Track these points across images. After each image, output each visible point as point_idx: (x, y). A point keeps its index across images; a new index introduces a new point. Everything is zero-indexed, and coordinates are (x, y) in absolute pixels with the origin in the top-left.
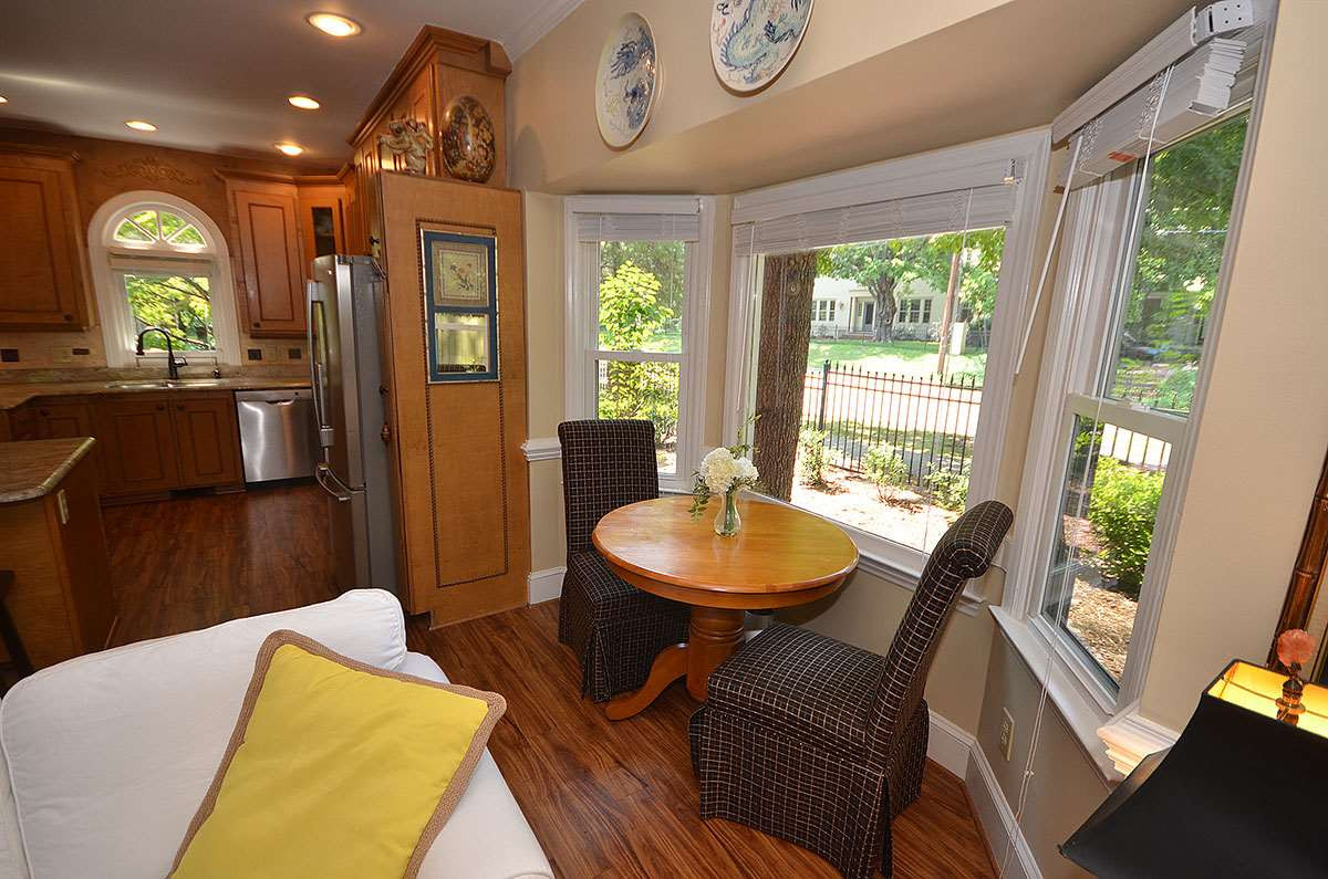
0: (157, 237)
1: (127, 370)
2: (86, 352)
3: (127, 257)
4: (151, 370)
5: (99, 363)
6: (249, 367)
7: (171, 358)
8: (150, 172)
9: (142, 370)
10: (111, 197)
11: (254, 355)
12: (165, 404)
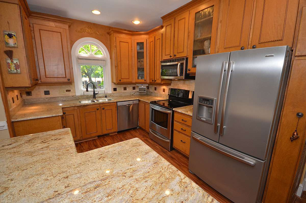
0: (90, 53)
1: (81, 96)
2: (69, 91)
3: (83, 59)
4: (88, 96)
5: (73, 95)
6: (114, 93)
7: (94, 91)
8: (90, 31)
9: (85, 96)
10: (79, 39)
11: (115, 90)
12: (99, 108)
